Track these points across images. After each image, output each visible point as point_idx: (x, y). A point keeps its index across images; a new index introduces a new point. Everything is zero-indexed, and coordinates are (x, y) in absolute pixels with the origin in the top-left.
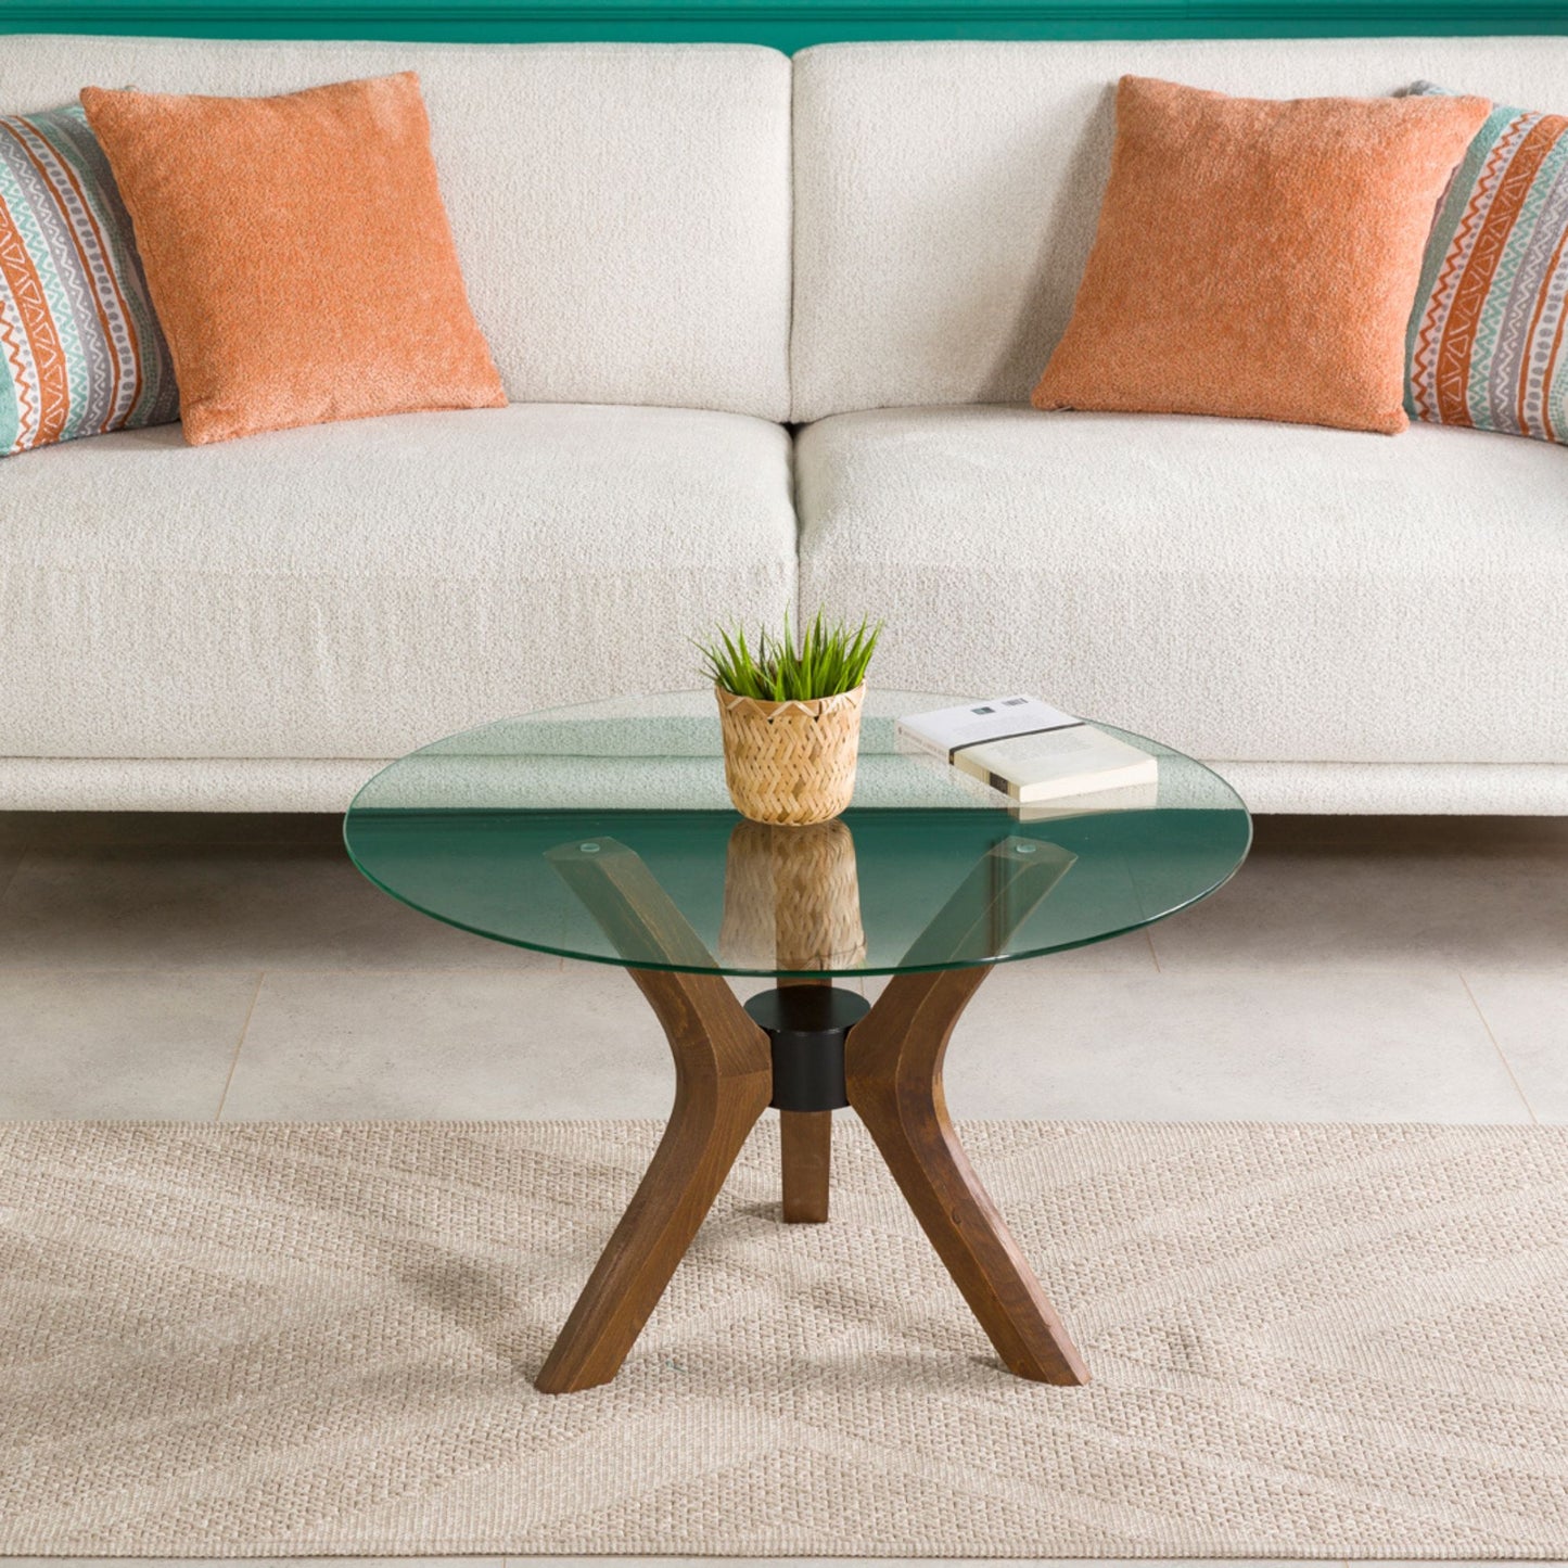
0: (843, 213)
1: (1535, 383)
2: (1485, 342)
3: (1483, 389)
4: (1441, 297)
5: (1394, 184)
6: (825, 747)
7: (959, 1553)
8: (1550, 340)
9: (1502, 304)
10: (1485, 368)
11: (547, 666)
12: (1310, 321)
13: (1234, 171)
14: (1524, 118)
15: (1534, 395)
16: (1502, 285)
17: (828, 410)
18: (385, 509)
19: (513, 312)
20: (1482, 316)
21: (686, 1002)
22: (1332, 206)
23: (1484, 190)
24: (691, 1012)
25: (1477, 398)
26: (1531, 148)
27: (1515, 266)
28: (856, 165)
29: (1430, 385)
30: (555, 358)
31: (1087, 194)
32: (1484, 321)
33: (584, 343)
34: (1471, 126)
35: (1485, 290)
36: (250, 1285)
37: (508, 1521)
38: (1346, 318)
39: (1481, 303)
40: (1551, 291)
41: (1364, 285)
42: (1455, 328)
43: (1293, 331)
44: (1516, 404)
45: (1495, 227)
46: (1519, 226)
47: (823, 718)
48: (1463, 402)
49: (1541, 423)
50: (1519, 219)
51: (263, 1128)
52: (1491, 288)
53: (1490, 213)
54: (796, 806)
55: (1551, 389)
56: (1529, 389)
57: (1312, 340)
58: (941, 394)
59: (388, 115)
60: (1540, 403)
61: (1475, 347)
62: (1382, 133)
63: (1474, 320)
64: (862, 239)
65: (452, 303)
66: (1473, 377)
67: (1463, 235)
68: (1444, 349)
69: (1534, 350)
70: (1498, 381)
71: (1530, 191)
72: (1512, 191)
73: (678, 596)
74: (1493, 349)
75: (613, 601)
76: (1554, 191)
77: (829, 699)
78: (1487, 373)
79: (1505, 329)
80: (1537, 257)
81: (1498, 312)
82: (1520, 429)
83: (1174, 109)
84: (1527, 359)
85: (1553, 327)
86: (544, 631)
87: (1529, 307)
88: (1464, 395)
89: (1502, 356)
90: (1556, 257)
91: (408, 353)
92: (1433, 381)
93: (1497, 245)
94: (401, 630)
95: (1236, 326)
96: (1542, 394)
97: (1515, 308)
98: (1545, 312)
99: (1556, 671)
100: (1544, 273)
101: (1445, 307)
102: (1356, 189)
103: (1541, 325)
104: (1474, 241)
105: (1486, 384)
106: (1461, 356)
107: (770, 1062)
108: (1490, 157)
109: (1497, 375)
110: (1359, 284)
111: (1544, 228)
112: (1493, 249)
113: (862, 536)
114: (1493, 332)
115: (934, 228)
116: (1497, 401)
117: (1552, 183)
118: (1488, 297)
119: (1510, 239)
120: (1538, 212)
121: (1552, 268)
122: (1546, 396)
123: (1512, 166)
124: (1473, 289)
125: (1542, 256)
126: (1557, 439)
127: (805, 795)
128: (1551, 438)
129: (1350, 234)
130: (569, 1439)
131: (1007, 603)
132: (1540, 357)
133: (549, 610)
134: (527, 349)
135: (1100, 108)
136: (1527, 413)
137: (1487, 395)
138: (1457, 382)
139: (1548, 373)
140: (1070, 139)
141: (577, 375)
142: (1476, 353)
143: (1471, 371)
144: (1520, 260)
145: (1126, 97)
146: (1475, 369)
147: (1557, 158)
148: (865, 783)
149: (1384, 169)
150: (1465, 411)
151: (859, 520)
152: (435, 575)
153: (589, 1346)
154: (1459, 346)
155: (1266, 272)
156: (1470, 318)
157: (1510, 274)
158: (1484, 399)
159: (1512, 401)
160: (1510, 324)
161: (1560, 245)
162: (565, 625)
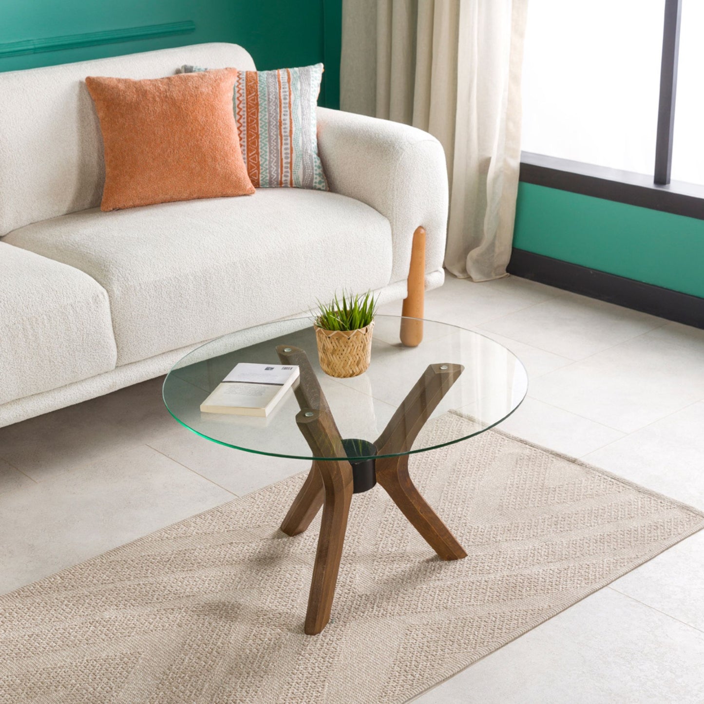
1: (286, 168)
2: (264, 156)
3: (266, 173)
4: (241, 143)
8: (289, 151)
9: (266, 141)
10: (266, 165)
12: (214, 159)
14: (240, 73)
15: (287, 172)
16: (263, 134)
20: (260, 147)
22: (207, 115)
25: (264, 176)
26: (251, 84)
27: (266, 127)
32: (261, 149)
35: (258, 137)
38: (227, 156)
39: (258, 142)
40: (283, 134)
41: (228, 142)
42: (251, 153)
43: (209, 164)
45: (252, 114)
46: (261, 112)
48: (258, 179)
49: (289, 182)
50: (260, 110)
52: (260, 136)
53: (247, 110)
55: (293, 168)
56: (284, 170)
57: (217, 166)
60: (289, 174)
61: (260, 158)
63: (257, 148)
66: (262, 169)
68: (248, 161)
69: (284, 156)
70: (272, 169)
71: (259, 99)
72: (252, 100)
73: (69, 316)
74: (268, 158)
75: (45, 326)
76: (269, 98)
78: (267, 167)
79: (270, 150)
80: (273, 123)
81: (265, 145)
82: (280, 185)
83: (121, 86)
84: (282, 159)
85: (289, 146)
87: (277, 140)
88: (259, 176)
89: (272, 160)
90: (281, 122)
93: (255, 121)
96: (289, 171)
97: (272, 142)
98: (284, 142)
100: (278, 128)
101: (244, 146)
102: (212, 108)
103: (284, 147)
104: (245, 120)
105: (268, 171)
106: (256, 162)
109: (271, 166)
111: (271, 112)
112: (255, 122)
113: (127, 275)
114: (266, 152)
115: (37, 148)
116: (272, 176)
117: (266, 95)
118: (260, 140)
119: (260, 118)
120: (266, 107)
121: (280, 125)
122: (291, 171)
123: (247, 91)
124: (253, 138)
125: (275, 122)
126: (294, 186)
128: (291, 187)
129: (217, 124)
132: (287, 158)
133: (20, 336)
136: (284, 179)
137: (268, 175)
138: (256, 173)
139: (291, 163)
142: (261, 160)
143: (261, 167)
144: (267, 124)
146: (262, 166)
147: (263, 86)
154: (254, 159)
155: (192, 143)
156: (256, 148)
157: (265, 130)
158: (266, 176)
159: (278, 175)
160: (272, 148)
161: (280, 117)
162: (28, 340)
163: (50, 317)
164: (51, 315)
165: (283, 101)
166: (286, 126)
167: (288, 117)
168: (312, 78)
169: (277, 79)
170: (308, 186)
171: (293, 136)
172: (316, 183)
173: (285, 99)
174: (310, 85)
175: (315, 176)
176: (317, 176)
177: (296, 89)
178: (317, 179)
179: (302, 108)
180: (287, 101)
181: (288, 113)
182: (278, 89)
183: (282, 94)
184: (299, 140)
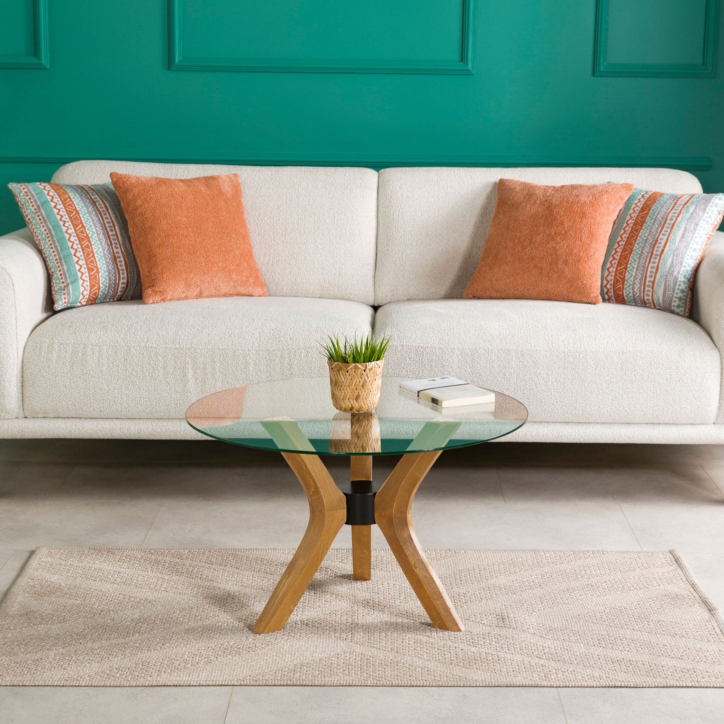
0: (396, 228)
1: (649, 286)
2: (631, 272)
3: (630, 289)
4: (615, 256)
5: (597, 214)
6: (368, 382)
7: (409, 685)
8: (654, 270)
9: (637, 258)
10: (631, 281)
12: (566, 262)
13: (539, 210)
14: (646, 193)
15: (648, 291)
16: (637, 251)
17: (389, 300)
18: (217, 324)
19: (271, 262)
20: (630, 262)
21: (314, 481)
22: (575, 221)
23: (631, 218)
24: (315, 485)
25: (628, 292)
26: (649, 202)
27: (642, 244)
28: (401, 210)
29: (611, 288)
30: (286, 279)
31: (486, 221)
32: (630, 264)
33: (298, 274)
34: (626, 194)
35: (631, 253)
36: (146, 599)
37: (236, 675)
38: (579, 262)
39: (629, 258)
40: (655, 252)
41: (586, 249)
42: (620, 267)
43: (560, 266)
44: (642, 294)
45: (635, 230)
46: (643, 230)
47: (367, 371)
48: (623, 294)
49: (651, 301)
50: (643, 227)
51: (157, 550)
52: (633, 252)
53: (633, 226)
54: (357, 405)
55: (655, 288)
56: (647, 289)
57: (566, 269)
58: (431, 295)
59: (227, 188)
60: (650, 294)
61: (627, 273)
62: (593, 195)
63: (627, 264)
64: (402, 237)
65: (248, 255)
66: (626, 284)
67: (623, 234)
68: (616, 275)
69: (648, 274)
70: (635, 286)
71: (648, 217)
72: (641, 218)
74: (634, 274)
76: (656, 217)
77: (369, 363)
78: (631, 283)
79: (638, 266)
81: (636, 261)
82: (644, 304)
83: (518, 189)
84: (646, 277)
85: (655, 265)
86: (275, 369)
87: (647, 258)
88: (623, 292)
89: (637, 276)
90: (657, 240)
91: (230, 273)
92: (612, 287)
93: (635, 237)
94: (221, 369)
95: (539, 265)
96: (651, 290)
97: (642, 259)
98: (652, 260)
99: (654, 387)
100: (652, 246)
101: (616, 260)
102: (583, 215)
103: (651, 265)
104: (627, 236)
105: (631, 287)
106: (622, 277)
107: (346, 506)
108: (634, 206)
109: (635, 283)
110: (584, 249)
111: (653, 230)
112: (634, 238)
113: (396, 335)
114: (633, 268)
115: (429, 233)
116: (635, 293)
117: (656, 214)
118: (632, 255)
119: (640, 235)
120: (651, 225)
121: (655, 244)
122: (653, 291)
123: (641, 209)
124: (627, 253)
125: (651, 240)
126: (657, 307)
127: (360, 400)
128: (655, 308)
129: (581, 231)
130: (263, 648)
131: (449, 360)
132: (651, 276)
133: (277, 361)
134: (276, 276)
135: (492, 191)
136: (646, 298)
137: (631, 291)
138: (620, 287)
139: (653, 282)
140: (481, 201)
141: (295, 286)
142: (627, 276)
143: (625, 282)
144: (644, 242)
145: (501, 186)
147: (658, 206)
148: (395, 429)
149: (594, 208)
150: (624, 298)
151: (395, 329)
152: (234, 348)
153: (273, 615)
154: (621, 274)
155: (550, 245)
156: (625, 263)
157: (640, 247)
158: (630, 293)
159: (640, 293)
160: (640, 265)
161: (659, 236)
163: (308, 352)
165: (668, 221)
166: (661, 245)
167: (665, 238)
168: (711, 204)
169: (676, 201)
170: (667, 309)
171: (663, 256)
172: (674, 306)
173: (671, 219)
174: (705, 210)
175: (674, 299)
176: (677, 300)
177: (687, 212)
178: (676, 302)
179: (685, 231)
180: (672, 222)
181: (668, 233)
182: (670, 210)
183: (671, 215)
184: (668, 260)
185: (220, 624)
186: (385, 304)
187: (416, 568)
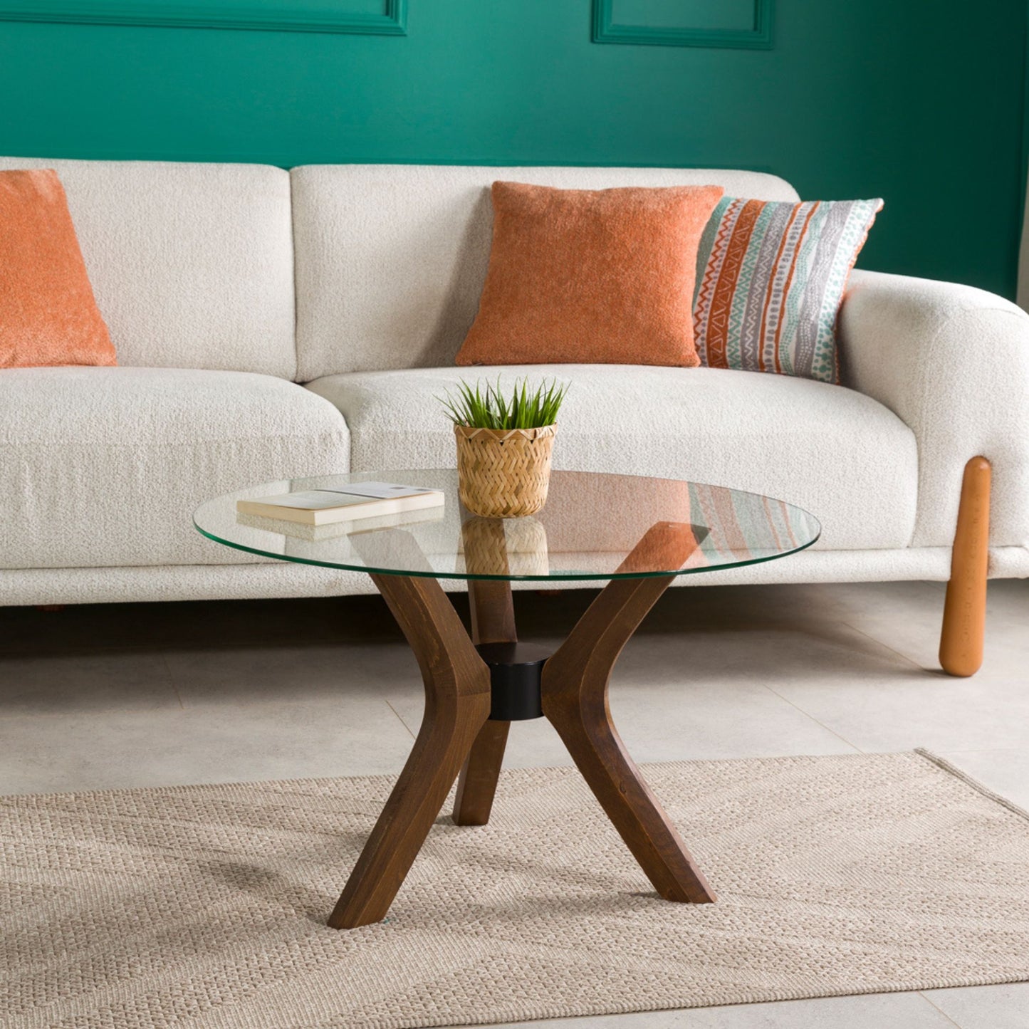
0: (328, 257)
1: (770, 339)
2: (736, 318)
3: (737, 344)
4: (706, 295)
5: (677, 229)
6: (536, 462)
8: (777, 314)
9: (745, 296)
10: (738, 332)
11: (184, 501)
12: (637, 303)
13: (580, 223)
14: (738, 201)
15: (770, 346)
16: (743, 285)
17: (320, 373)
18: (71, 403)
19: (120, 311)
20: (733, 303)
21: (439, 642)
22: (643, 240)
23: (723, 237)
25: (733, 350)
26: (748, 214)
27: (750, 275)
28: (335, 229)
29: (703, 345)
30: (147, 340)
31: (478, 247)
32: (734, 306)
33: (166, 331)
34: (715, 200)
35: (733, 289)
36: (46, 888)
38: (659, 301)
39: (731, 296)
40: (774, 287)
41: (667, 282)
42: (716, 311)
43: (627, 309)
44: (758, 353)
45: (734, 256)
46: (748, 254)
47: (536, 441)
48: (724, 354)
49: (773, 363)
50: (748, 251)
52: (737, 288)
53: (729, 249)
54: (516, 502)
55: (780, 341)
56: (766, 343)
57: (639, 314)
59: (44, 188)
60: (773, 351)
61: (730, 320)
62: (666, 202)
63: (728, 305)
64: (341, 271)
65: (86, 298)
66: (730, 338)
67: (714, 261)
68: (710, 323)
69: (768, 320)
70: (746, 339)
71: (752, 236)
72: (741, 236)
74: (742, 321)
75: (230, 457)
76: (767, 235)
78: (739, 335)
79: (748, 309)
80: (763, 269)
81: (742, 301)
82: (760, 367)
83: (533, 194)
84: (764, 325)
85: (779, 306)
86: (183, 477)
87: (762, 295)
88: (724, 349)
89: (748, 325)
90: (775, 269)
91: (63, 325)
92: (705, 342)
93: (736, 265)
95: (591, 308)
96: (774, 345)
97: (753, 297)
98: (772, 299)
100: (769, 277)
101: (709, 300)
102: (656, 232)
103: (771, 306)
104: (721, 263)
105: (739, 341)
106: (722, 326)
108: (723, 220)
109: (745, 335)
110: (664, 282)
111: (765, 254)
112: (734, 267)
114: (741, 311)
115: (386, 265)
116: (746, 351)
117: (765, 231)
118: (735, 293)
119: (744, 261)
120: (760, 246)
121: (773, 274)
122: (777, 346)
123: (738, 223)
124: (726, 289)
125: (766, 269)
126: (783, 371)
128: (779, 372)
129: (655, 255)
132: (772, 324)
133: (186, 463)
134: (129, 334)
135: (481, 201)
136: (765, 357)
137: (739, 348)
138: (720, 342)
139: (778, 332)
140: (465, 216)
141: (161, 352)
142: (731, 324)
143: (729, 335)
144: (753, 272)
145: (499, 192)
146: (731, 333)
147: (765, 218)
149: (671, 220)
150: (724, 359)
152: (109, 442)
154: (720, 321)
155: (607, 277)
156: (725, 305)
157: (748, 280)
158: (737, 350)
159: (755, 349)
160: (751, 306)
161: (777, 262)
162: (197, 473)
163: (241, 447)
164: (244, 445)
165: (788, 241)
166: (783, 276)
167: (788, 265)
168: (851, 215)
169: (792, 211)
170: (803, 372)
171: (789, 292)
172: (815, 368)
173: (792, 238)
174: (844, 223)
175: (815, 357)
176: (820, 358)
177: (816, 226)
178: (818, 363)
179: (818, 253)
180: (795, 241)
181: (791, 259)
182: (786, 224)
183: (790, 231)
184: (798, 299)
185: (218, 921)
186: (314, 380)
187: (624, 793)
